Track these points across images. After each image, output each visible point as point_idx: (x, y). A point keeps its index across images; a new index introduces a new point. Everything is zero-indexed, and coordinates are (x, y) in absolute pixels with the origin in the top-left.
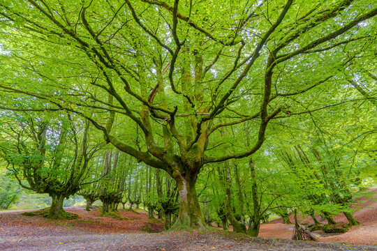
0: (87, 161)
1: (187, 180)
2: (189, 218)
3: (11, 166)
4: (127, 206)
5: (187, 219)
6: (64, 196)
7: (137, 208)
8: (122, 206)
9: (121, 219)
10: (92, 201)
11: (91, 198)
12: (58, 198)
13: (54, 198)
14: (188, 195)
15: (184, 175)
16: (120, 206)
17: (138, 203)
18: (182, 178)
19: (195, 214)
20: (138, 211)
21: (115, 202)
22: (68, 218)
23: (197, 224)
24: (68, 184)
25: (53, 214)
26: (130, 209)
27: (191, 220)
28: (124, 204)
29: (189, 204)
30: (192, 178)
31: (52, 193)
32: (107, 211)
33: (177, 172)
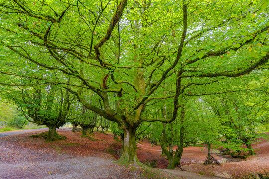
0: (69, 105)
1: (129, 132)
2: (128, 157)
3: (20, 109)
4: (100, 129)
5: (127, 157)
6: (56, 127)
7: (107, 130)
8: (96, 129)
9: (95, 140)
10: (76, 125)
11: (75, 124)
12: (52, 128)
13: (50, 128)
14: (129, 142)
15: (127, 129)
16: (95, 129)
17: (107, 127)
18: (126, 130)
19: (132, 154)
20: (107, 133)
21: (91, 128)
22: (60, 139)
23: (133, 160)
24: (58, 120)
25: (50, 138)
26: (102, 132)
27: (130, 157)
28: (98, 128)
29: (129, 147)
30: (132, 131)
31: (48, 125)
32: (86, 134)
33: (124, 126)
